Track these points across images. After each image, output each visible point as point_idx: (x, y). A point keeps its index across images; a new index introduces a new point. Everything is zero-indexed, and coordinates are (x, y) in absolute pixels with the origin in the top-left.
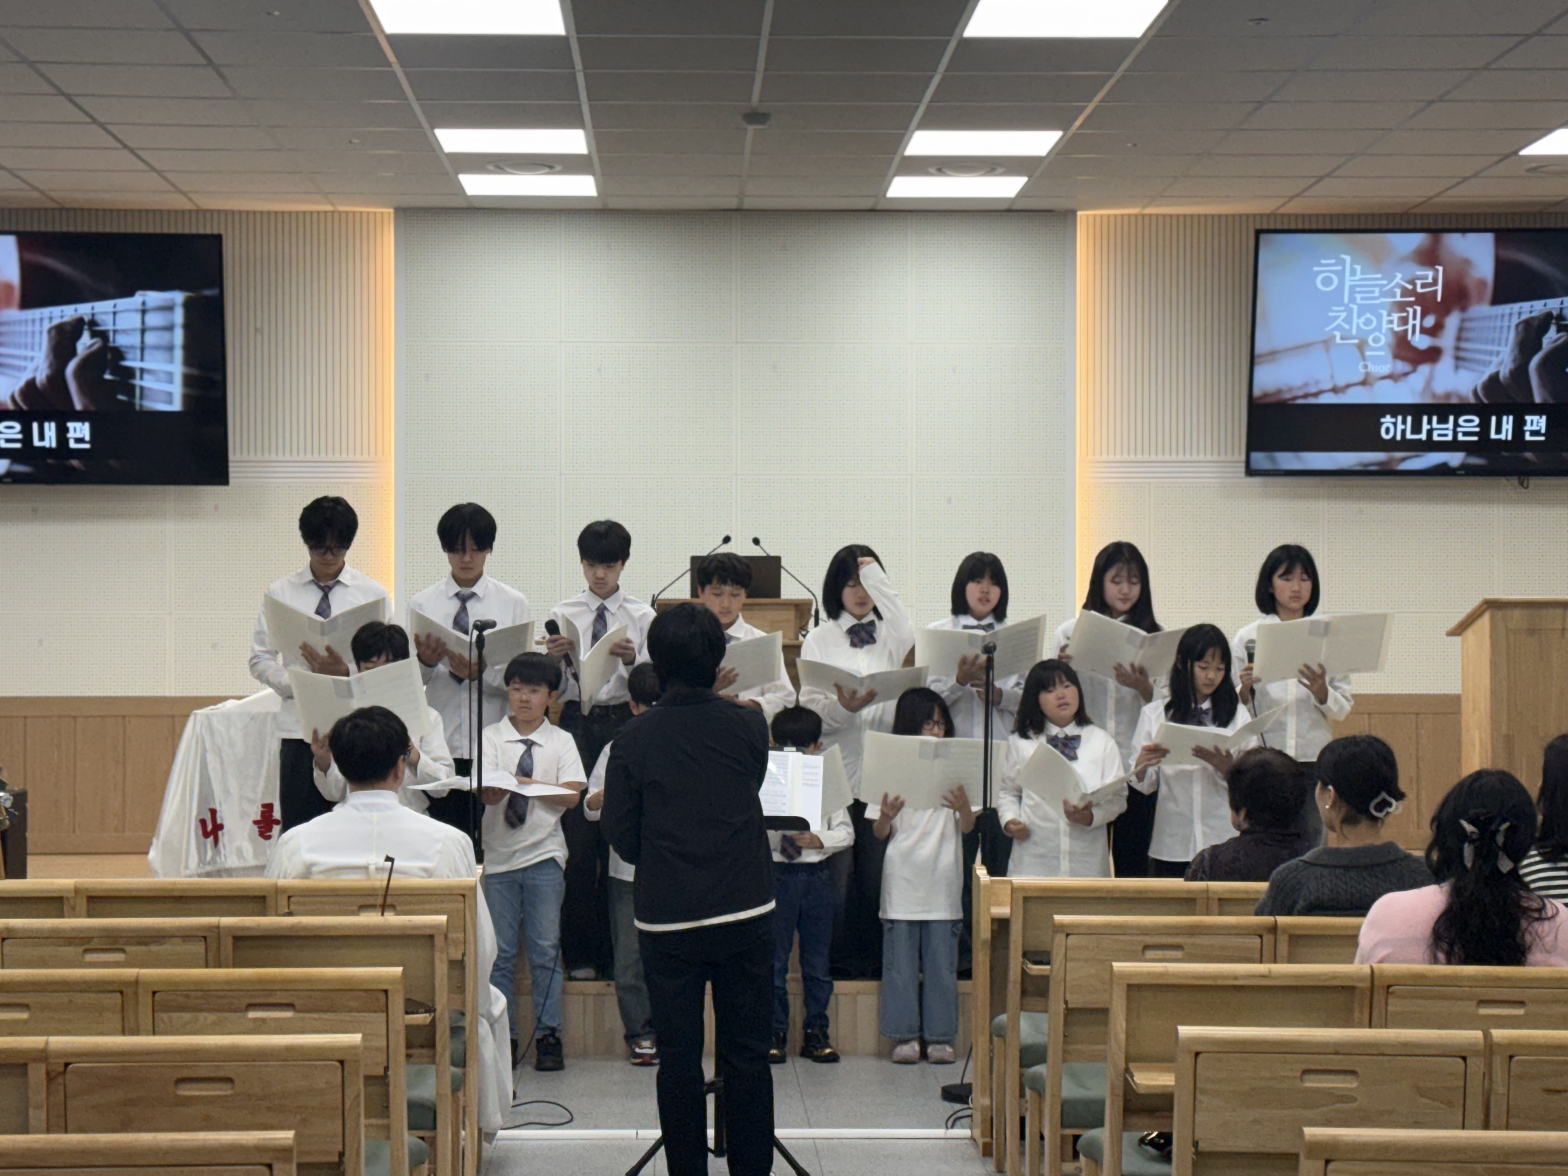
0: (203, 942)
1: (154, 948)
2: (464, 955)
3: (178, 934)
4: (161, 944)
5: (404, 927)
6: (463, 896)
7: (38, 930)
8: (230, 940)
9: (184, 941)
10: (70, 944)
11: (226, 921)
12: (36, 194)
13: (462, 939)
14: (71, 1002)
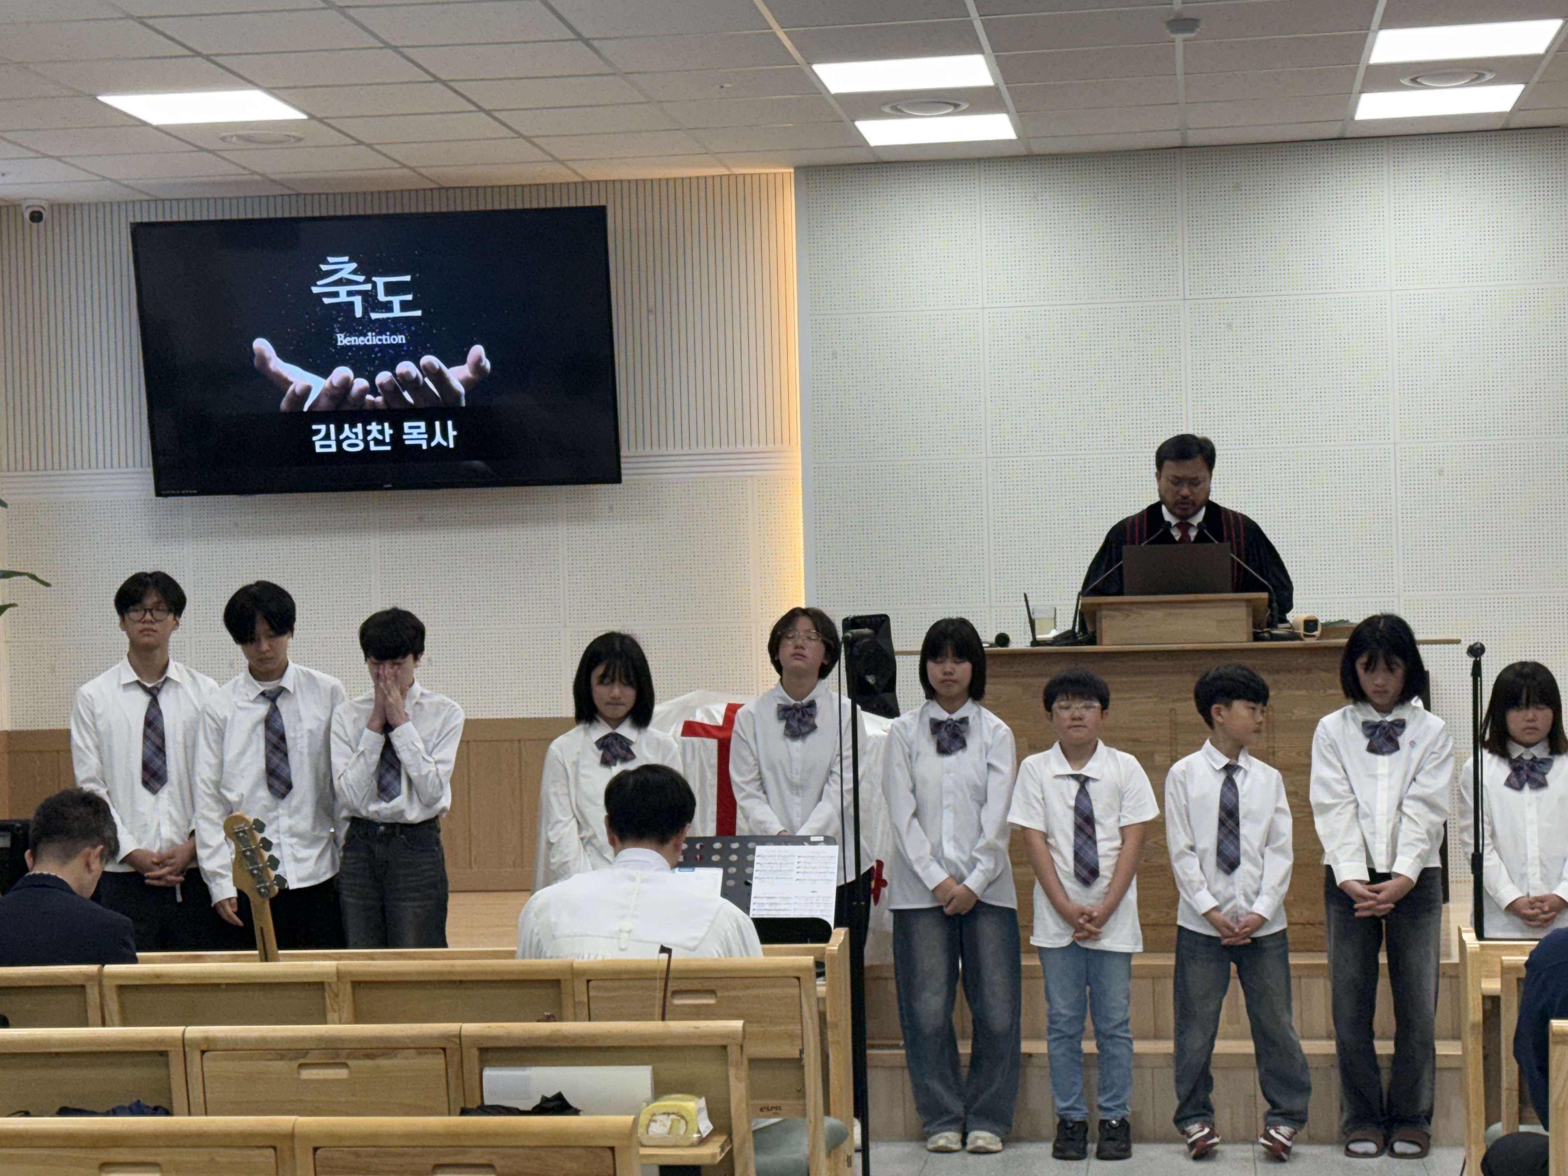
0: (442, 1056)
1: (383, 1062)
2: (801, 1052)
3: (412, 1045)
4: (391, 1058)
5: (688, 1036)
6: (798, 978)
7: (245, 1040)
8: (475, 1052)
9: (420, 1054)
10: (282, 1058)
11: (471, 1028)
12: (406, 172)
13: (799, 1032)
14: (212, 1160)
